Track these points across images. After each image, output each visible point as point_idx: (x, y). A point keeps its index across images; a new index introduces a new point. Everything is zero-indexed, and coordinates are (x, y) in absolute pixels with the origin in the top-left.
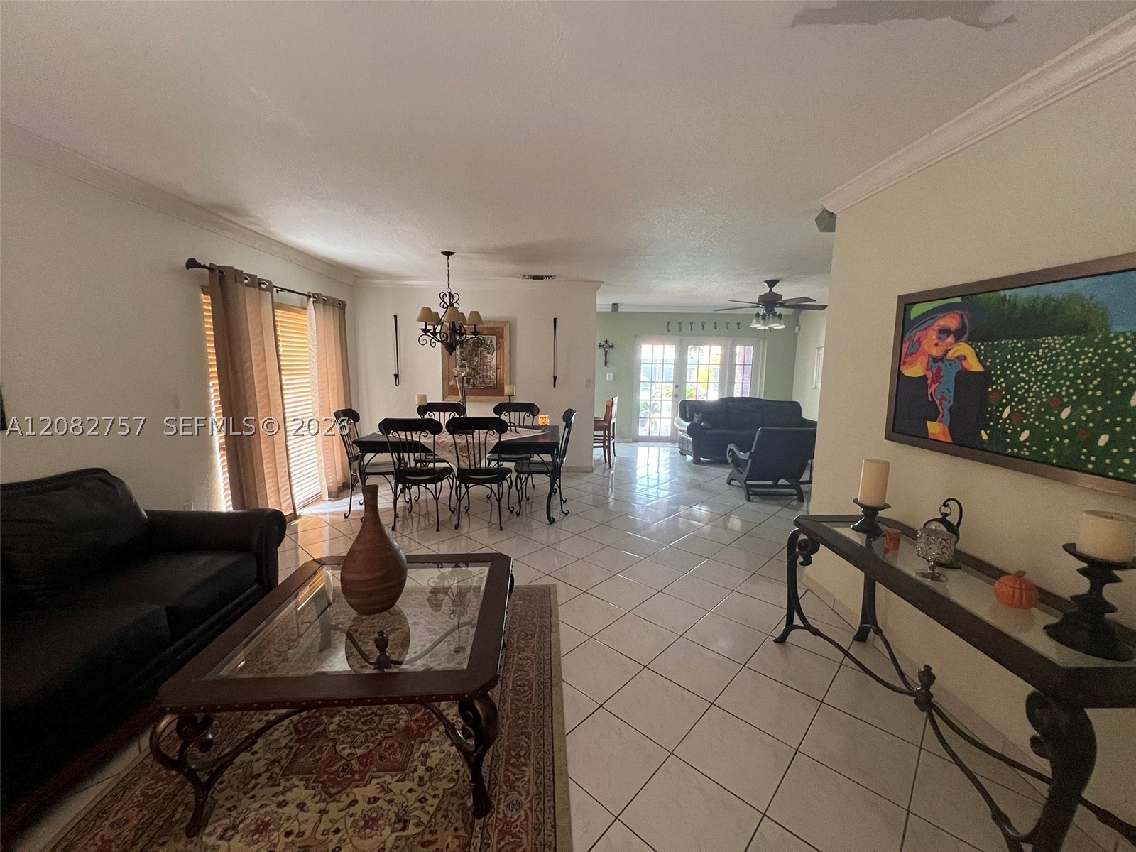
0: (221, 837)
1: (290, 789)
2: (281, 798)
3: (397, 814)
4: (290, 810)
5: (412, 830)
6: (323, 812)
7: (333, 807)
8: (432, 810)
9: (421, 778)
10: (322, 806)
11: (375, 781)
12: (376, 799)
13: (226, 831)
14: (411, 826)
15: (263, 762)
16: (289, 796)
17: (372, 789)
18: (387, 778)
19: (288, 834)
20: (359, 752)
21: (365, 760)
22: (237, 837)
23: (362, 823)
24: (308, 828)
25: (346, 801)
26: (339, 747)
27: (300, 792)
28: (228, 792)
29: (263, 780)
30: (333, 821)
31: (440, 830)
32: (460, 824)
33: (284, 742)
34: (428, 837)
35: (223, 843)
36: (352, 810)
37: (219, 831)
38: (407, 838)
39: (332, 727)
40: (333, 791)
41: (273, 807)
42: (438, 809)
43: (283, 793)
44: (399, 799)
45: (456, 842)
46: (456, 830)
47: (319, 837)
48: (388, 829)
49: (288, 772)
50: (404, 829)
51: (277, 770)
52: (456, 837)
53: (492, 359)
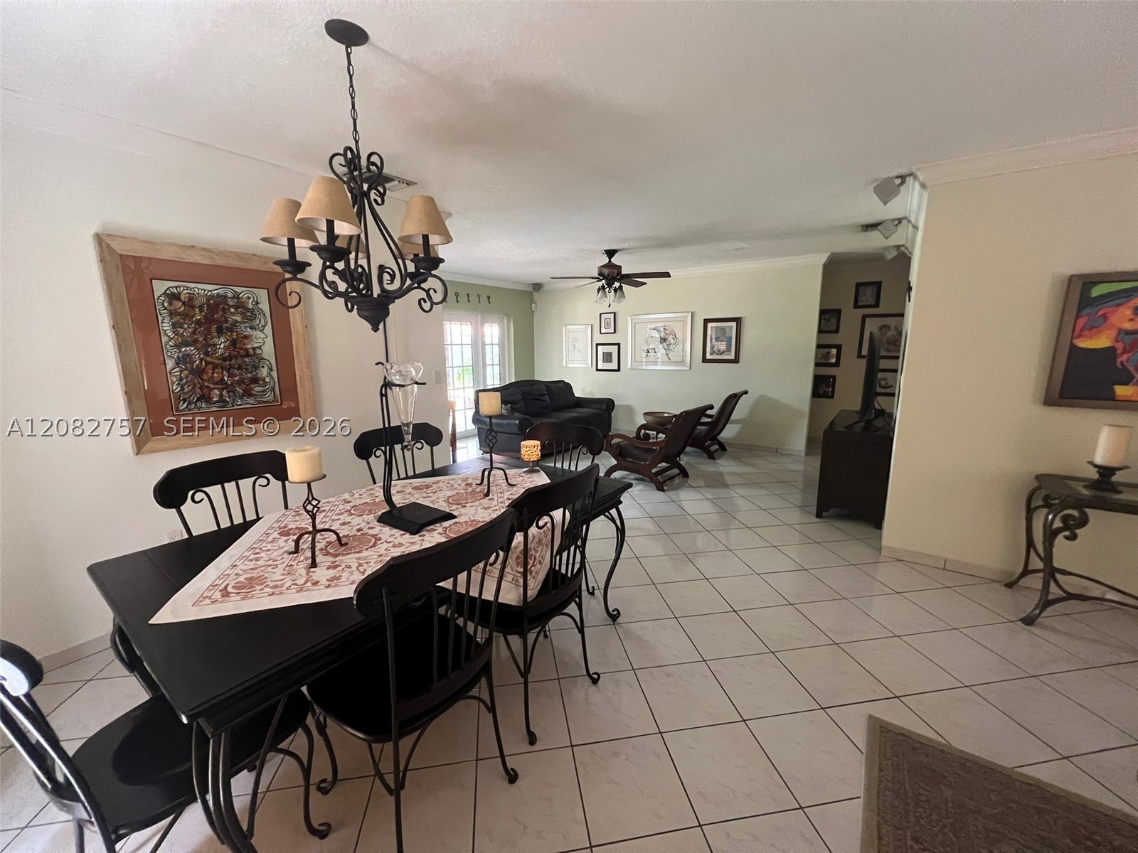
53: (263, 341)
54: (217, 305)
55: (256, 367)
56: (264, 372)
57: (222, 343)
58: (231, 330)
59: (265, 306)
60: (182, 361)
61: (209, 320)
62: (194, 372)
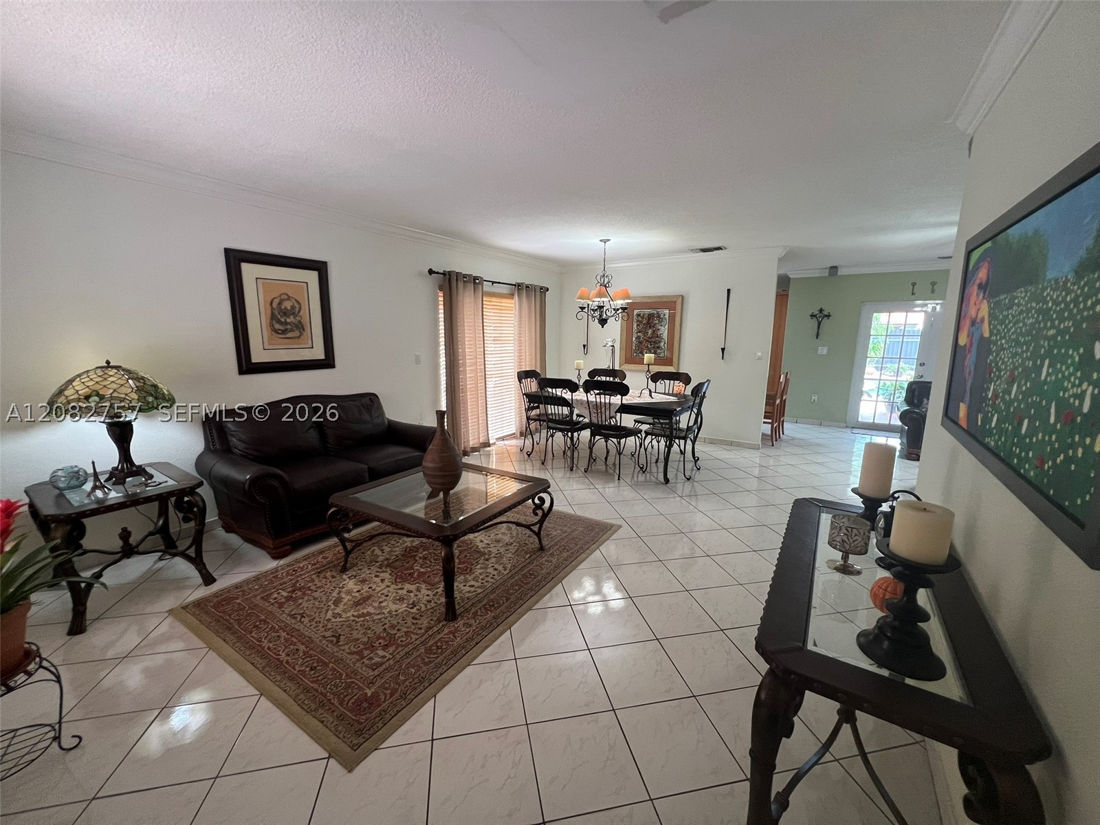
0: (349, 578)
1: (383, 572)
2: (378, 574)
3: (414, 601)
4: (378, 580)
5: (414, 610)
6: (388, 586)
7: (394, 586)
8: (429, 607)
9: (437, 593)
10: (389, 584)
11: (417, 585)
12: (411, 592)
13: (351, 576)
14: (415, 609)
15: (384, 557)
16: (382, 575)
17: (413, 588)
18: (423, 586)
19: (370, 588)
20: (422, 570)
21: (421, 574)
22: (353, 580)
23: (398, 598)
24: (378, 589)
25: (400, 586)
26: (416, 564)
27: (386, 576)
28: (363, 563)
29: (378, 564)
30: (389, 591)
31: (425, 617)
32: (435, 619)
33: (397, 553)
34: (418, 616)
35: (348, 580)
36: (399, 591)
37: (350, 575)
38: (410, 612)
39: (420, 555)
40: (398, 580)
41: (373, 576)
42: (432, 608)
43: (381, 572)
44: (420, 596)
45: (427, 625)
46: (432, 620)
47: (379, 595)
48: (406, 605)
49: (388, 566)
50: (411, 608)
51: (386, 563)
52: (429, 623)
53: (664, 331)
54: (651, 316)
55: (660, 342)
56: (662, 344)
57: (650, 332)
58: (654, 327)
59: (667, 316)
60: (638, 338)
61: (648, 323)
62: (641, 343)
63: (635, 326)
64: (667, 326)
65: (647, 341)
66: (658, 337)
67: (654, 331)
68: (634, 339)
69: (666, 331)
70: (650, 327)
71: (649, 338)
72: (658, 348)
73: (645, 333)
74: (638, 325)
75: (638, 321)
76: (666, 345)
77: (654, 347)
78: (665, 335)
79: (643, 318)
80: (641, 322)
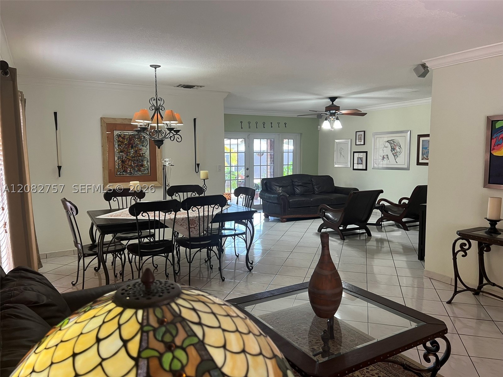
53: (146, 151)
54: (132, 138)
55: (143, 161)
56: (145, 162)
57: (132, 152)
58: (135, 147)
60: (120, 158)
61: (129, 143)
62: (123, 162)
63: (116, 146)
64: (148, 147)
65: (129, 160)
66: (140, 156)
67: (136, 151)
68: (116, 158)
69: (148, 151)
70: (132, 147)
71: (132, 157)
72: (142, 165)
73: (127, 153)
74: (118, 146)
75: (119, 141)
76: (149, 163)
77: (137, 166)
78: (147, 154)
79: (123, 138)
80: (122, 142)
